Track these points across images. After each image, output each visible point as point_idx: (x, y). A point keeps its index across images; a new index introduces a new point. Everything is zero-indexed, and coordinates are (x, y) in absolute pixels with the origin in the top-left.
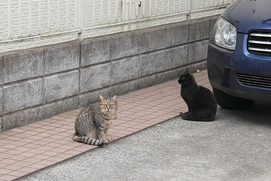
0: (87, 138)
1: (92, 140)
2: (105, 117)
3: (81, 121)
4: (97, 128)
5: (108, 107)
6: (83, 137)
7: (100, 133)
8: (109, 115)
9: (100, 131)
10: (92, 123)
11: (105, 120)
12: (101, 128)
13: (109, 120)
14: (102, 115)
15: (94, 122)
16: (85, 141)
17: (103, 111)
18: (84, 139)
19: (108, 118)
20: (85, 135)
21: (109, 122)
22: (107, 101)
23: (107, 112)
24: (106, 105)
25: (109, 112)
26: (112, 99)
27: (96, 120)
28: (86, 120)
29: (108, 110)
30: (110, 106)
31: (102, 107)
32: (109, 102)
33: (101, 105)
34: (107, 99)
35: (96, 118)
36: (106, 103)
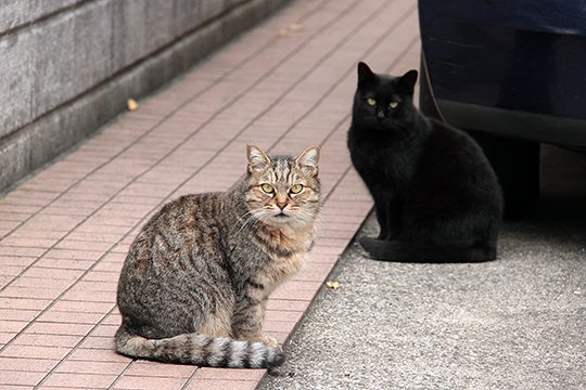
0: (199, 339)
1: (227, 348)
5: (282, 197)
8: (288, 232)
10: (220, 272)
11: (275, 257)
13: (288, 255)
14: (261, 234)
15: (227, 265)
16: (196, 355)
17: (259, 213)
19: (285, 247)
22: (277, 169)
23: (275, 219)
24: (273, 191)
25: (285, 220)
26: (300, 165)
27: (232, 257)
28: (192, 261)
29: (282, 209)
30: (291, 192)
31: (254, 198)
32: (285, 177)
33: (250, 188)
34: (278, 163)
35: (232, 248)
36: (272, 179)
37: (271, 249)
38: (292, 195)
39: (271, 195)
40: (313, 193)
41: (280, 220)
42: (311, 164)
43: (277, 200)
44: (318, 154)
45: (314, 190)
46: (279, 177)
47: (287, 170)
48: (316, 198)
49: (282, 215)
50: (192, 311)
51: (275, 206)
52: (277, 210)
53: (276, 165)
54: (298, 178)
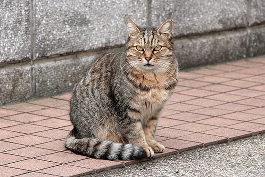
1: (108, 147)
2: (138, 82)
3: (82, 94)
4: (119, 114)
5: (148, 54)
6: (85, 140)
7: (130, 127)
9: (131, 122)
10: (107, 100)
11: (138, 91)
12: (131, 114)
13: (147, 89)
15: (112, 95)
17: (134, 63)
18: (88, 145)
19: (145, 84)
20: (90, 135)
21: (148, 96)
22: (145, 37)
23: (144, 67)
24: (143, 50)
25: (150, 68)
26: (160, 33)
27: (115, 91)
28: (93, 92)
29: (148, 61)
30: (154, 50)
31: (132, 54)
32: (150, 41)
33: (129, 48)
34: (146, 32)
35: (115, 85)
36: (142, 43)
37: (135, 85)
38: (155, 52)
39: (142, 52)
40: (168, 50)
41: (147, 68)
42: (167, 32)
43: (145, 55)
44: (171, 25)
45: (169, 49)
46: (146, 41)
47: (151, 37)
48: (171, 53)
49: (148, 65)
50: (89, 123)
51: (144, 59)
52: (145, 62)
53: (144, 34)
54: (158, 41)
